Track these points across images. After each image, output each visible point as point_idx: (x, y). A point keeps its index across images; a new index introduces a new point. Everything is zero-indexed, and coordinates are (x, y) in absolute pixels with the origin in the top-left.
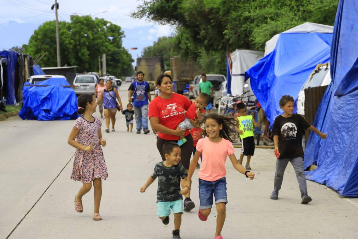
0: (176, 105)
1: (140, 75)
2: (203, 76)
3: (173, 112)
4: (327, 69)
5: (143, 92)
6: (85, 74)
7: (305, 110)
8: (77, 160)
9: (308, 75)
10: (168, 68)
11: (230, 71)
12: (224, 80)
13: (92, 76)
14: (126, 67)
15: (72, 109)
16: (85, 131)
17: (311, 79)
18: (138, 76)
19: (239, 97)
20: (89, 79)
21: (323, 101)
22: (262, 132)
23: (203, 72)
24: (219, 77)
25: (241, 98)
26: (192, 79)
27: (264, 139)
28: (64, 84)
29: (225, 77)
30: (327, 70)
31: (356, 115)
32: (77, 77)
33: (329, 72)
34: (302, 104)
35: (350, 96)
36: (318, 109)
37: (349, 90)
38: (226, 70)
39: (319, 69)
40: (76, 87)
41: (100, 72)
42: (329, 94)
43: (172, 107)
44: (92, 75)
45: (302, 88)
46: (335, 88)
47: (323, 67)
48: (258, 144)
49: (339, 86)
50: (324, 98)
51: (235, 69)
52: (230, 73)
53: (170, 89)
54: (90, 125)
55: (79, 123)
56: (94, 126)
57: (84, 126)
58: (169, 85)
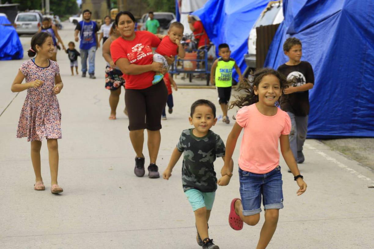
0: (142, 45)
1: (86, 14)
2: (151, 15)
4: (279, 6)
5: (90, 33)
6: (27, 12)
7: (257, 49)
8: (24, 112)
9: (260, 13)
10: (115, 6)
11: (180, 8)
12: (173, 19)
14: (70, 5)
15: (13, 48)
16: (33, 77)
17: (263, 16)
19: (189, 36)
20: (31, 18)
21: (275, 39)
23: (151, 10)
24: (168, 15)
25: (190, 37)
26: (139, 17)
28: (4, 23)
29: (174, 16)
30: (279, 8)
31: (308, 54)
32: (19, 16)
33: (281, 9)
34: (254, 43)
35: (303, 34)
36: (270, 48)
37: (302, 28)
38: (174, 8)
39: (272, 7)
40: (17, 26)
41: (43, 10)
42: (281, 32)
43: (138, 48)
44: (35, 13)
45: (254, 26)
46: (287, 26)
47: (275, 4)
48: (208, 85)
49: (291, 24)
50: (275, 36)
51: (185, 7)
52: (180, 11)
53: (127, 30)
54: (41, 71)
55: (25, 65)
56: (47, 72)
57: (31, 71)
58: (126, 25)
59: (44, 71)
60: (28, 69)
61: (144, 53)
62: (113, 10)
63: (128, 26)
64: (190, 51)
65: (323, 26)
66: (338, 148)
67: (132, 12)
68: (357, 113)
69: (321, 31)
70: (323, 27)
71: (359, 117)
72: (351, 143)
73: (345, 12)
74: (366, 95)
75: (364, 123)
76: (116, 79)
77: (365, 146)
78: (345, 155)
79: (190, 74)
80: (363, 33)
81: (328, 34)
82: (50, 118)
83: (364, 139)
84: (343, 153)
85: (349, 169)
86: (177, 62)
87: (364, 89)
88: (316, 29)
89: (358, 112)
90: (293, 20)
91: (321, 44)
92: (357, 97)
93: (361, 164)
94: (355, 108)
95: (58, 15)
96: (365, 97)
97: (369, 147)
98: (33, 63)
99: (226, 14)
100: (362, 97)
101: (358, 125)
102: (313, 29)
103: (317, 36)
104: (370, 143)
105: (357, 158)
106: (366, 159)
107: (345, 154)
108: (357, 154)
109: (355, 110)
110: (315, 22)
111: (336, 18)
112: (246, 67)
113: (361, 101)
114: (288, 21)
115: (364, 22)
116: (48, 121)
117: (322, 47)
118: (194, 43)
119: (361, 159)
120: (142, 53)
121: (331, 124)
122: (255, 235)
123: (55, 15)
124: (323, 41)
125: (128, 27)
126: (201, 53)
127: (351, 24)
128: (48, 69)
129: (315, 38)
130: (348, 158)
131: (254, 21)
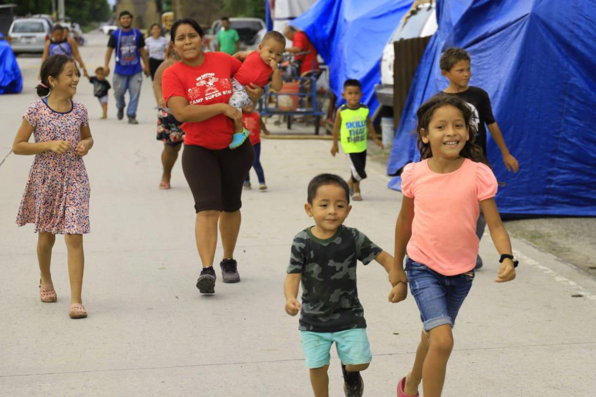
0: (215, 76)
1: (124, 18)
2: (225, 21)
3: (211, 91)
4: (430, 8)
5: (133, 48)
6: (28, 17)
7: (395, 76)
9: (400, 19)
10: (169, 7)
11: (272, 11)
12: (261, 28)
13: (40, 21)
14: (97, 6)
15: (6, 75)
17: (405, 24)
18: (122, 20)
20: (36, 27)
21: (423, 61)
22: (324, 114)
24: (253, 23)
25: (288, 58)
26: (208, 26)
27: (327, 126)
29: (263, 24)
30: (430, 11)
32: (15, 24)
33: (434, 13)
34: (390, 66)
36: (416, 74)
37: (466, 42)
38: (263, 11)
39: (418, 9)
40: (13, 40)
41: (54, 15)
42: (434, 49)
43: (207, 80)
44: (42, 20)
45: (390, 39)
46: (442, 40)
47: (423, 5)
48: (317, 133)
49: (449, 37)
50: (424, 56)
51: (280, 10)
52: (272, 16)
53: (190, 49)
54: (58, 119)
55: (33, 110)
56: (68, 120)
57: (42, 118)
58: (187, 40)
59: (64, 118)
60: (37, 117)
61: (217, 91)
62: (165, 14)
63: (190, 42)
64: (289, 80)
65: (499, 39)
66: (523, 234)
67: (196, 19)
68: (554, 178)
69: (497, 48)
70: (500, 41)
71: (557, 184)
72: (545, 226)
73: (534, 18)
74: (569, 149)
75: (564, 195)
76: (173, 129)
77: (566, 230)
78: (535, 246)
79: (289, 117)
80: (563, 50)
81: (508, 52)
82: (75, 197)
83: (566, 220)
84: (531, 241)
85: (541, 267)
86: (268, 97)
87: (564, 140)
88: (489, 45)
89: (556, 176)
90: (451, 29)
91: (497, 67)
92: (555, 152)
93: (559, 259)
94: (551, 169)
95: (77, 23)
96: (566, 151)
97: (573, 231)
98: (45, 105)
99: (345, 21)
100: (562, 153)
101: (556, 198)
102: (484, 45)
103: (490, 55)
104: (575, 225)
105: (554, 250)
106: (569, 251)
107: (536, 243)
108: (555, 243)
109: (550, 173)
110: (487, 33)
111: (520, 27)
112: (377, 105)
113: (561, 159)
114: (444, 32)
115: (564, 34)
116: (72, 201)
117: (498, 72)
118: (295, 66)
119: (561, 251)
120: (215, 91)
121: (512, 196)
122: (392, 373)
123: (73, 22)
124: (500, 64)
125: (191, 44)
126: (306, 83)
127: (544, 35)
128: (69, 115)
129: (487, 58)
130: (540, 249)
131: (389, 31)
